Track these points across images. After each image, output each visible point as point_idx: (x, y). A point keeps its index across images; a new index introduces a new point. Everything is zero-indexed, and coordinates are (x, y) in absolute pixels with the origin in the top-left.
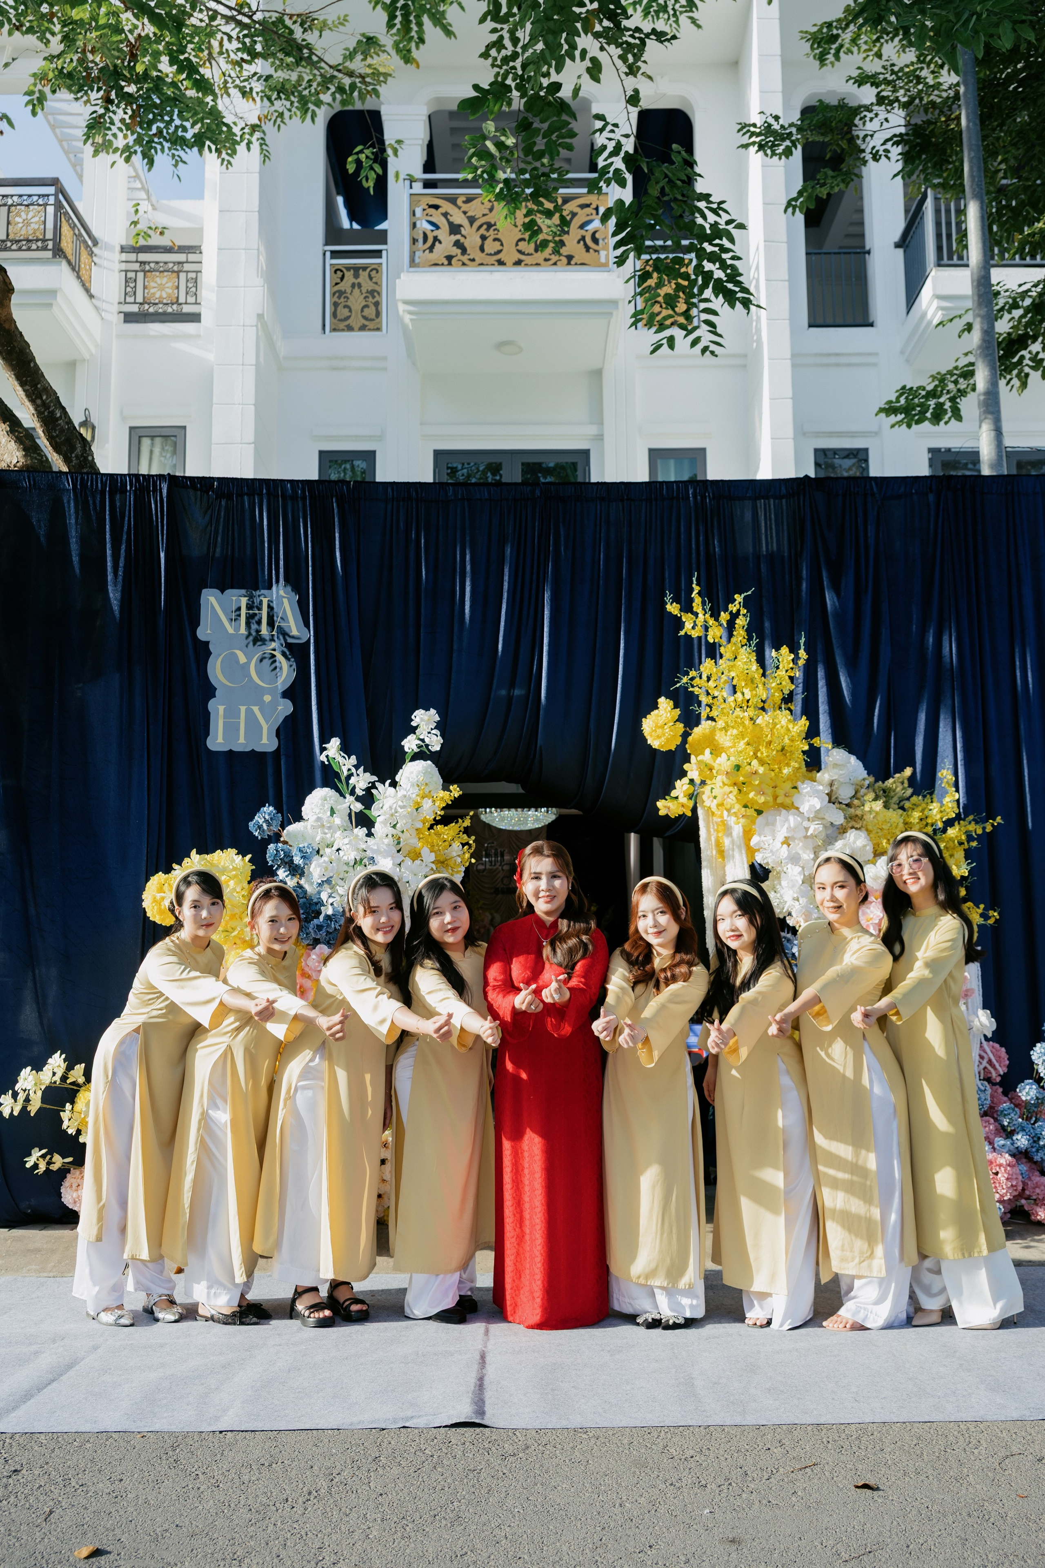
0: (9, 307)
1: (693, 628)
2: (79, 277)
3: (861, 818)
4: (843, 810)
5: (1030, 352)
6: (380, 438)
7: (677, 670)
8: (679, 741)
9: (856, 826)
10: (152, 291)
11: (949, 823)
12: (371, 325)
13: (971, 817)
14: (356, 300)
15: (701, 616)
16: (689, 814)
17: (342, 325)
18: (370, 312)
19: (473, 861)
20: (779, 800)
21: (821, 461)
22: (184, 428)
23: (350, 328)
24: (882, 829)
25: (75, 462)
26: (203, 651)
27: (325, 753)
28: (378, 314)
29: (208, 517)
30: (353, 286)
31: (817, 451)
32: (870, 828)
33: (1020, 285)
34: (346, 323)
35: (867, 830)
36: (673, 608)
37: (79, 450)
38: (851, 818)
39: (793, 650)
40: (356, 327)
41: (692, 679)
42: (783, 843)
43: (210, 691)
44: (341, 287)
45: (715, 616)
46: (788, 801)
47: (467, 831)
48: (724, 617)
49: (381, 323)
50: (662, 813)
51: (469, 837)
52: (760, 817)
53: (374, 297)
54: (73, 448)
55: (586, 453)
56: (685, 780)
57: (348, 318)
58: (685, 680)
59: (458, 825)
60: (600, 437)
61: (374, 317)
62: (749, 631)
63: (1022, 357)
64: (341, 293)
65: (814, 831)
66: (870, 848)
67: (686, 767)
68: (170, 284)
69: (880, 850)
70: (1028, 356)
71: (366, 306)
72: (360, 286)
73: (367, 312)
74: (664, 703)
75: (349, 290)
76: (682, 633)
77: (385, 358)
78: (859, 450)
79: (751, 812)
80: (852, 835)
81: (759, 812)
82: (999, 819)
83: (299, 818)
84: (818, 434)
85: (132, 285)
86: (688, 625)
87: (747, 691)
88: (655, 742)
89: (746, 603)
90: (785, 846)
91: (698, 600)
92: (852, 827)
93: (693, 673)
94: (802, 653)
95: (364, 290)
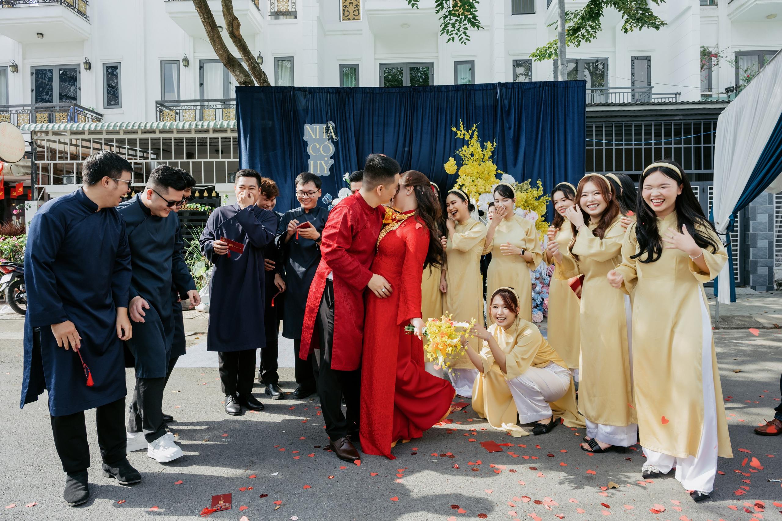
0: (239, 31)
1: (461, 135)
2: (255, 4)
5: (581, 33)
6: (360, 59)
7: (456, 149)
8: (456, 171)
10: (280, 7)
11: (540, 197)
12: (356, 18)
13: (547, 195)
14: (351, 8)
15: (463, 131)
17: (346, 18)
18: (356, 13)
20: (486, 191)
21: (515, 65)
22: (293, 57)
23: (349, 19)
25: (262, 81)
26: (306, 144)
27: (344, 178)
28: (359, 14)
29: (306, 100)
30: (350, 3)
31: (513, 60)
33: (576, 11)
34: (348, 17)
36: (454, 129)
37: (263, 77)
39: (492, 142)
40: (351, 19)
41: (460, 152)
43: (308, 157)
44: (346, 4)
45: (468, 131)
46: (489, 190)
48: (470, 132)
49: (360, 17)
53: (357, 7)
54: (261, 77)
55: (432, 63)
56: (458, 184)
57: (349, 15)
58: (457, 152)
60: (437, 57)
61: (357, 15)
62: (478, 136)
63: (579, 34)
64: (346, 6)
67: (457, 180)
68: (286, 5)
70: (581, 34)
71: (355, 11)
72: (352, 3)
73: (355, 13)
74: (451, 159)
75: (348, 5)
76: (457, 137)
77: (362, 30)
78: (528, 60)
79: (478, 194)
81: (480, 194)
83: (337, 197)
84: (514, 55)
85: (273, 5)
86: (459, 135)
87: (477, 156)
88: (448, 172)
89: (477, 127)
91: (462, 126)
93: (460, 150)
94: (495, 143)
95: (354, 5)
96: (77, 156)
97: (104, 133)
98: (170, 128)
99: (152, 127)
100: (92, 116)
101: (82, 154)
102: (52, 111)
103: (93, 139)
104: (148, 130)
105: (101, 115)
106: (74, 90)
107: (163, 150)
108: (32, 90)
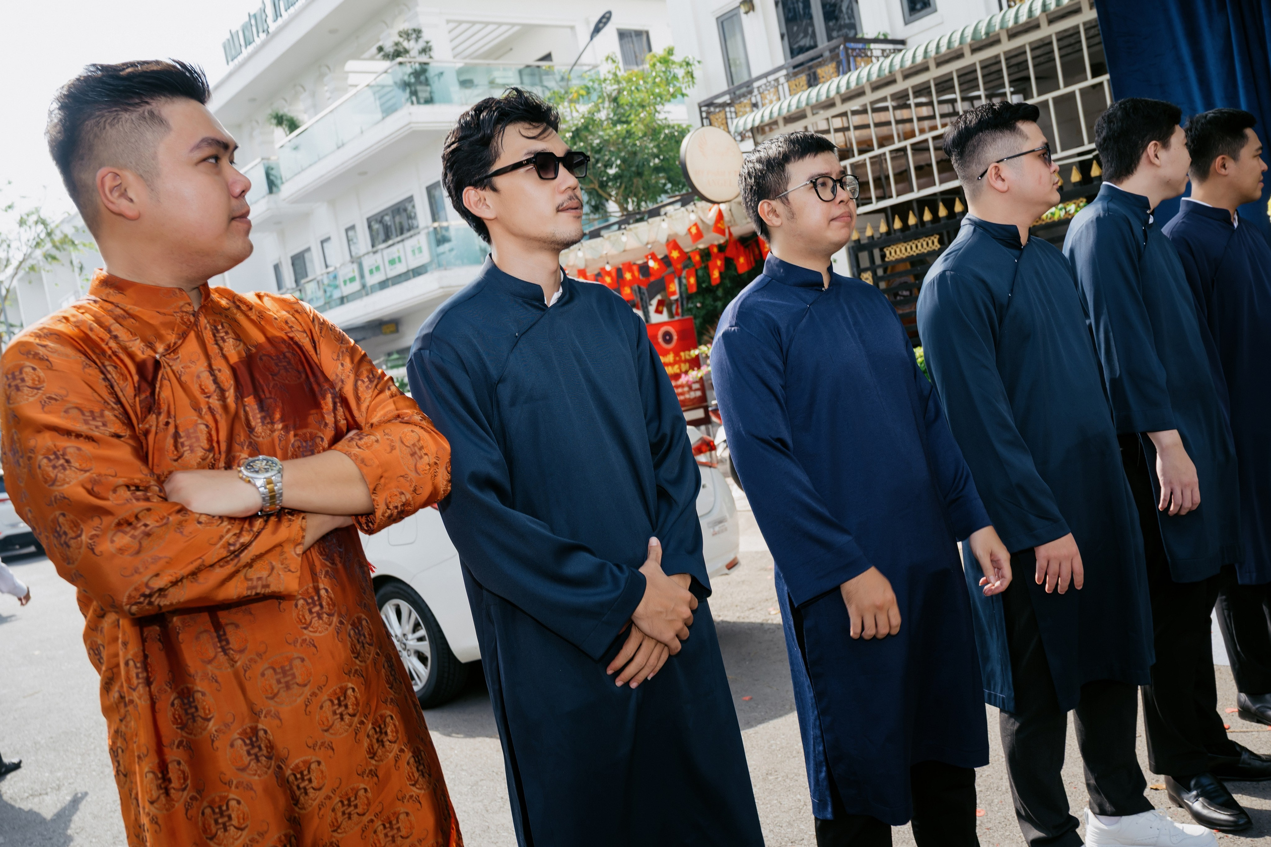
96: (848, 151)
97: (868, 90)
98: (987, 34)
99: (952, 46)
100: (883, 51)
101: (859, 143)
102: (810, 68)
103: (872, 103)
104: (945, 55)
105: (903, 42)
106: (848, 8)
107: (1037, 78)
108: (782, 36)
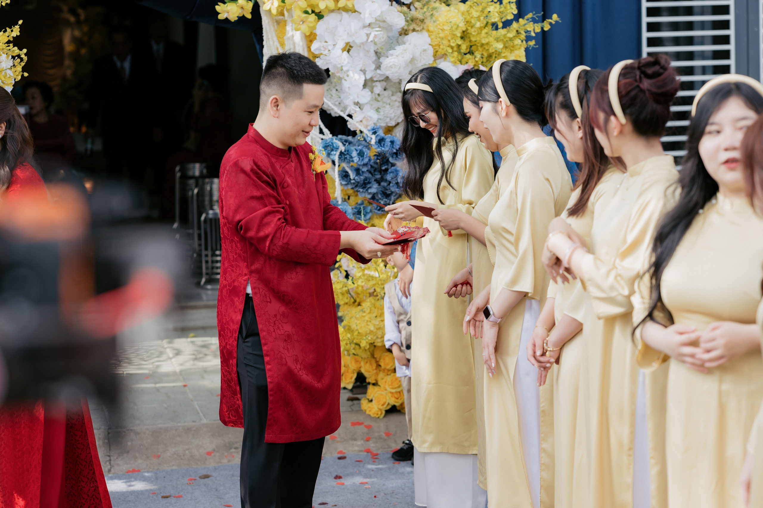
3: (422, 21)
4: (404, 14)
9: (417, 28)
16: (249, 16)
19: (26, 74)
24: (443, 30)
32: (431, 29)
35: (428, 31)
38: (412, 20)
42: (343, 50)
47: (17, 42)
50: (220, 17)
51: (21, 49)
52: (321, 22)
59: (7, 34)
65: (376, 36)
66: (431, 51)
69: (441, 52)
80: (412, 37)
82: (555, 17)
90: (345, 52)
92: (414, 30)
